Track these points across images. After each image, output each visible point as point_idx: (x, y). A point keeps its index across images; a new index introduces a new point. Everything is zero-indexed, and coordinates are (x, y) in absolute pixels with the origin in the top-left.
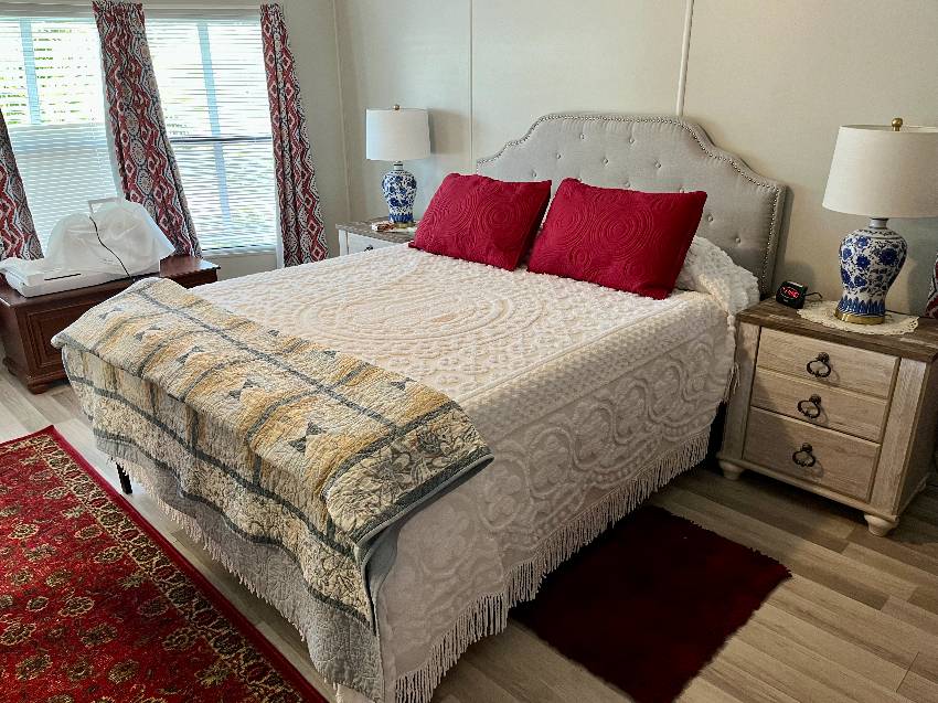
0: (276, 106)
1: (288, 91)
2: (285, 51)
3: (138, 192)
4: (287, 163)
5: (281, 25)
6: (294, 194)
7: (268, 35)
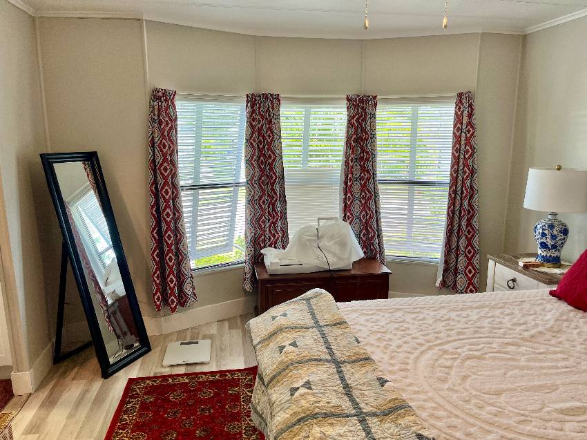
0: (456, 161)
1: (467, 152)
2: (469, 123)
3: (351, 214)
4: (458, 203)
5: (470, 106)
6: (460, 226)
7: (459, 113)
